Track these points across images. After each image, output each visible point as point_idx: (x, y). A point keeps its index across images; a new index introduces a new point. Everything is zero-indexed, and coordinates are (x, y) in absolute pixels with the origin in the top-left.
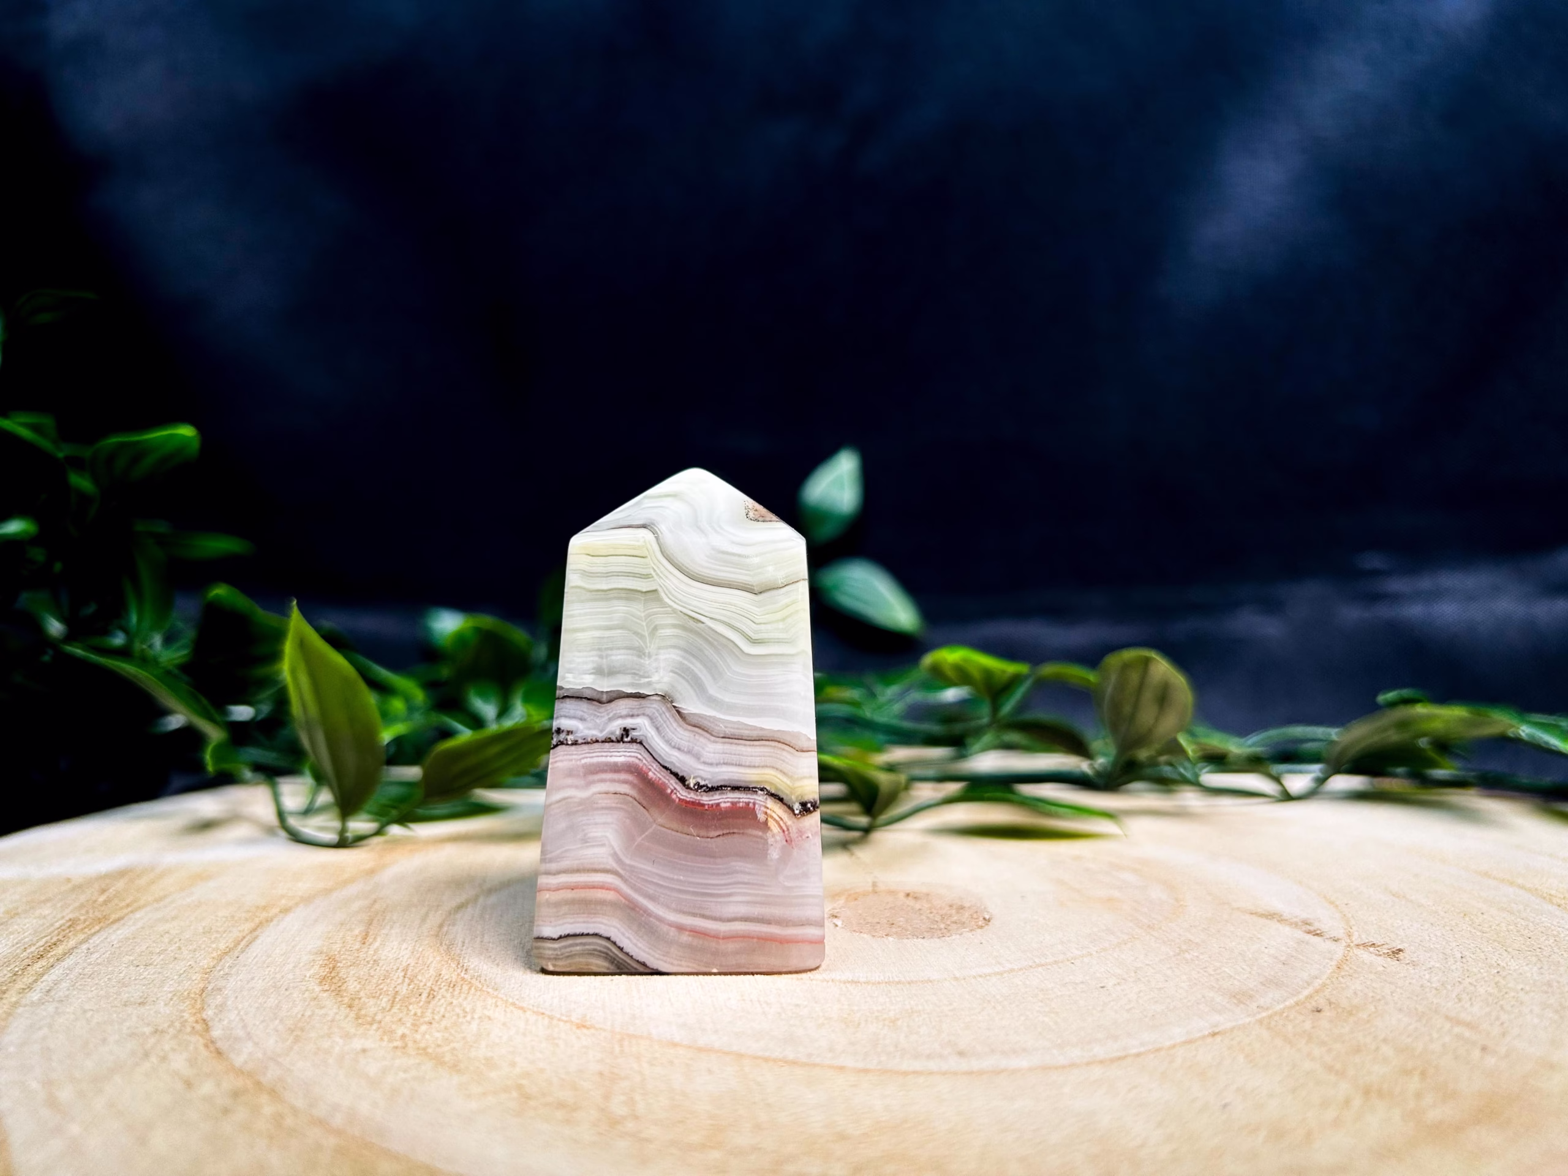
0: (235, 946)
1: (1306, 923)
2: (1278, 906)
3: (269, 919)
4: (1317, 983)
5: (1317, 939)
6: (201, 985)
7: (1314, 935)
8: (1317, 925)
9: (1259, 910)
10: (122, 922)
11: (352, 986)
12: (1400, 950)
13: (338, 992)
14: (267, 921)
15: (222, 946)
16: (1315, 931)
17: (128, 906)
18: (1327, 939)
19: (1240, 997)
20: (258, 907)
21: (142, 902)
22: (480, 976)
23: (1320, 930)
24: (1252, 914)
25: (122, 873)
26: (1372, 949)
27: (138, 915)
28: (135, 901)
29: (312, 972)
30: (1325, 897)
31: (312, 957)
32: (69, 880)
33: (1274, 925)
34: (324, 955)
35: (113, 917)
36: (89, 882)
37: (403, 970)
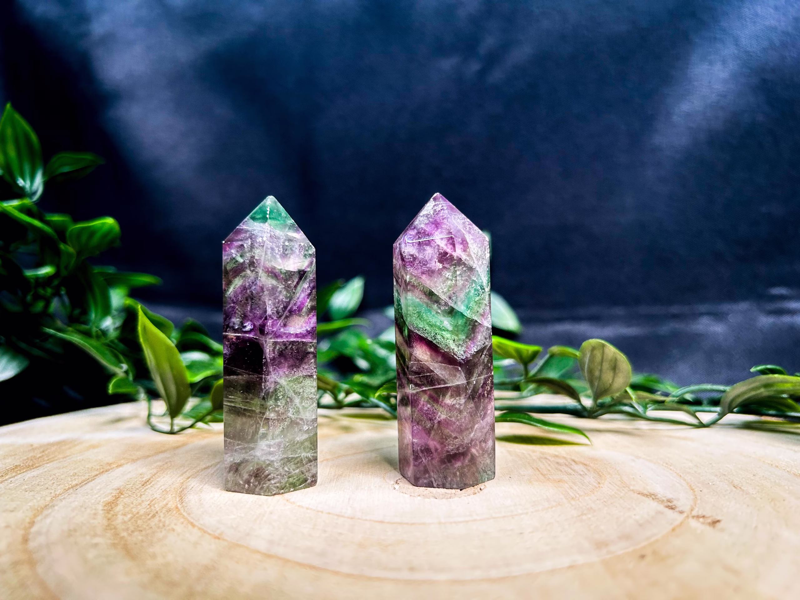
0: (80, 484)
1: (669, 501)
2: (659, 490)
3: (108, 470)
4: (653, 539)
5: (669, 512)
6: (47, 504)
7: (669, 509)
8: (675, 503)
9: (645, 492)
10: (38, 468)
11: (120, 507)
12: (718, 521)
13: (108, 512)
14: (107, 471)
15: (74, 483)
16: (672, 506)
17: (48, 460)
18: (676, 511)
19: (600, 545)
20: (108, 463)
21: (56, 458)
22: (186, 506)
23: (675, 506)
24: (639, 494)
25: (59, 444)
26: (701, 520)
27: (48, 465)
28: (53, 458)
29: (105, 500)
30: (690, 486)
31: (111, 491)
32: (32, 445)
33: (649, 501)
34: (118, 491)
35: (37, 465)
36: (41, 446)
37: (151, 501)
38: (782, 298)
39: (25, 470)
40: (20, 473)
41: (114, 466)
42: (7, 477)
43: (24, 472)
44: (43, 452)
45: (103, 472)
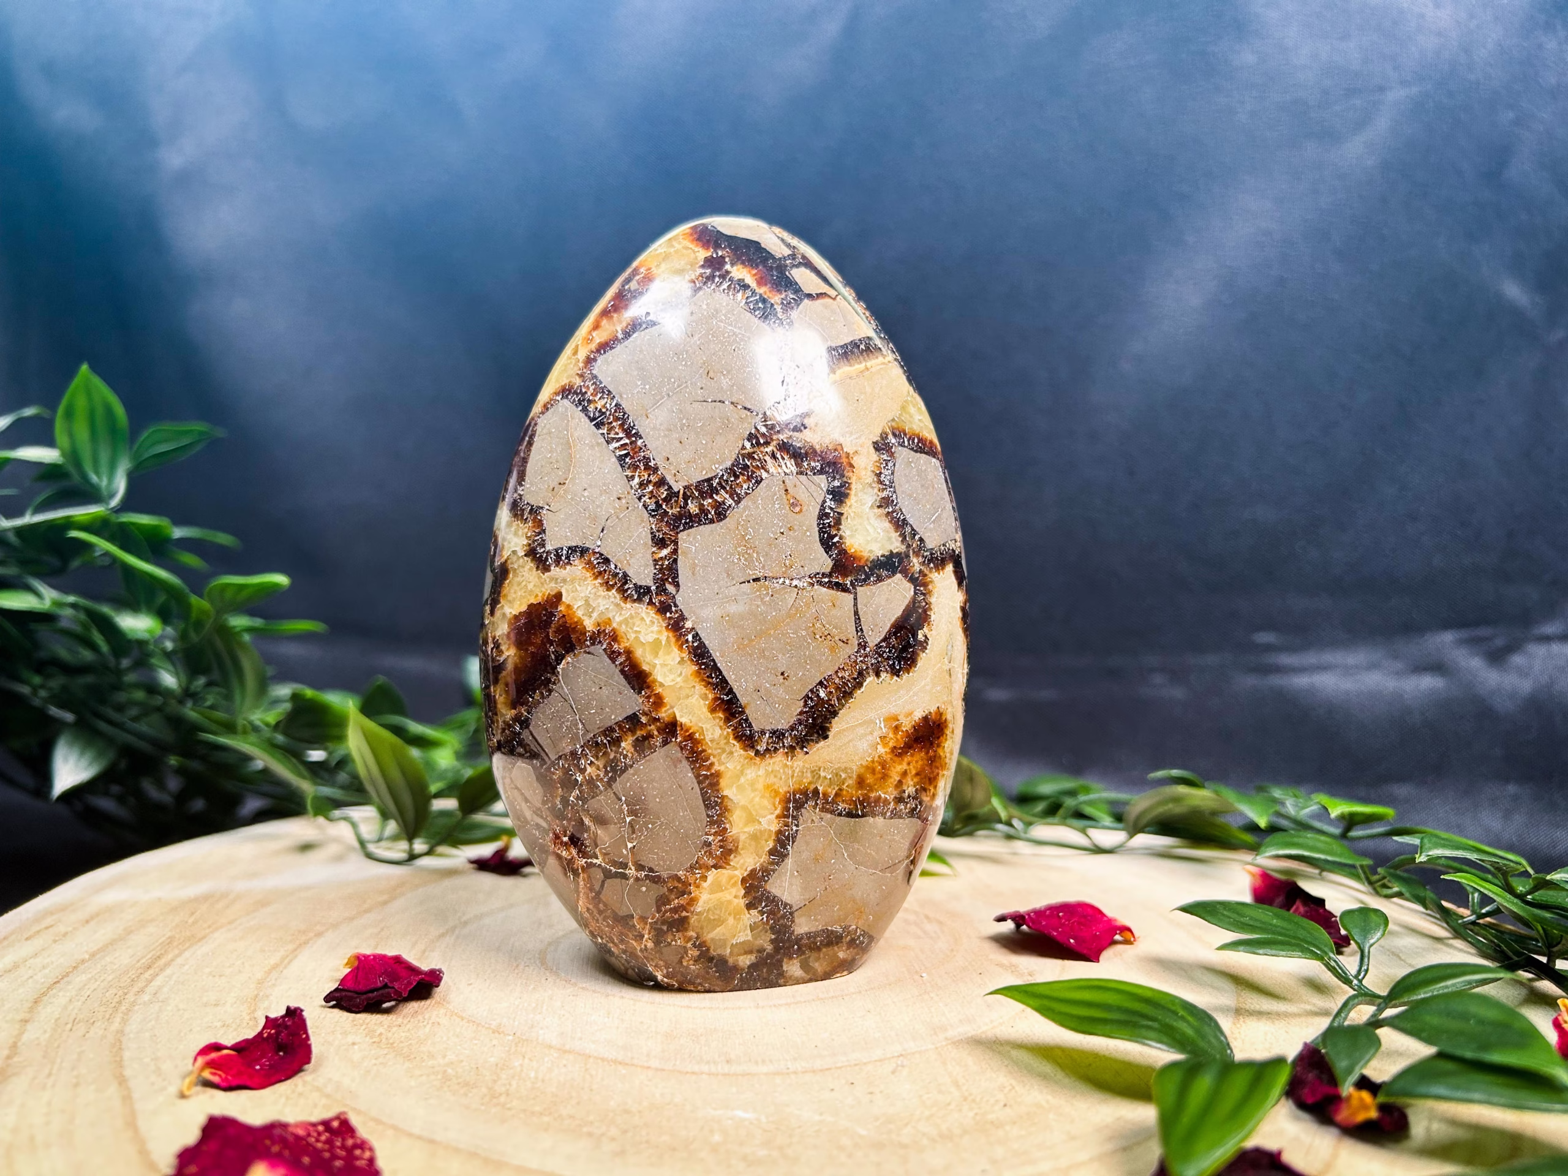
0: (281, 963)
6: (256, 992)
10: (204, 941)
14: (305, 943)
15: (272, 962)
17: (209, 927)
21: (219, 924)
25: (205, 898)
27: (215, 935)
28: (214, 923)
32: (167, 903)
35: (199, 935)
36: (183, 905)
38: (1269, 648)
39: (187, 945)
40: (185, 950)
41: (311, 934)
42: (170, 956)
43: (189, 947)
44: (193, 914)
45: (300, 945)
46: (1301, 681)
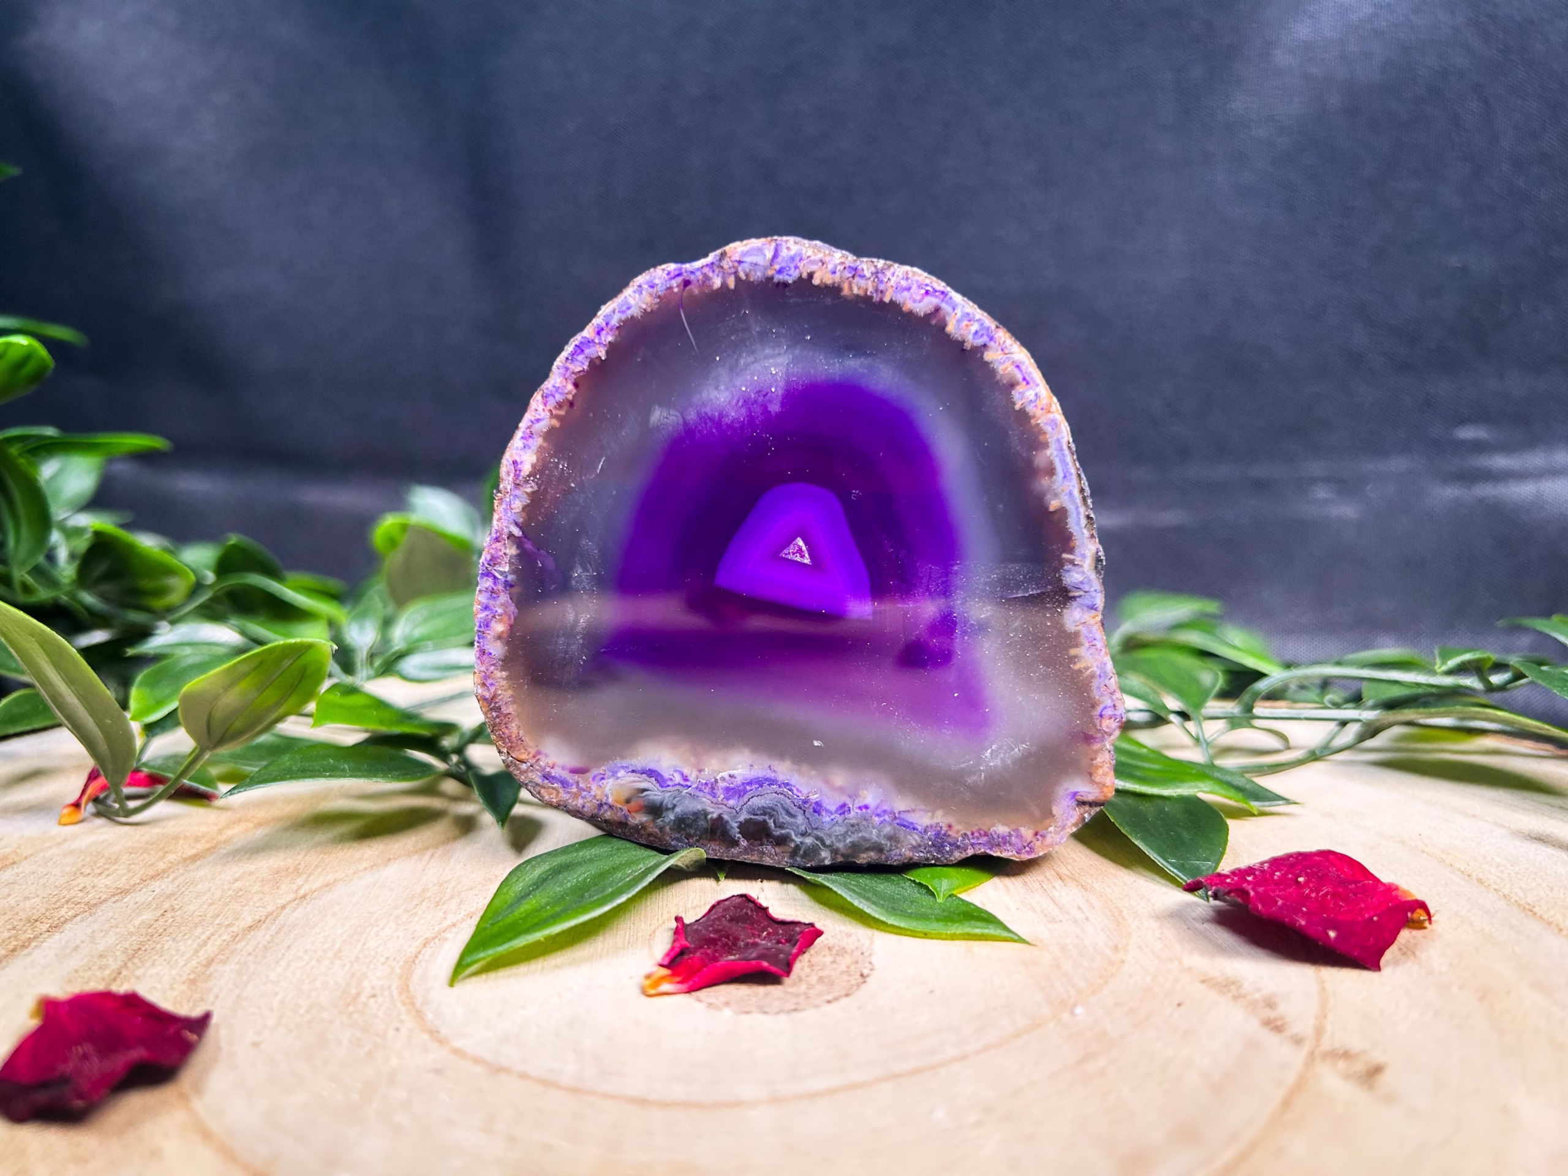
1: (1270, 1004)
2: (1246, 968)
5: (1271, 1039)
7: (1272, 1030)
9: (1216, 974)
12: (1380, 1069)
16: (1276, 1021)
18: (1287, 1038)
23: (1282, 1021)
24: (1203, 981)
26: (1342, 1064)
38: (1478, 447)
46: (1522, 491)
